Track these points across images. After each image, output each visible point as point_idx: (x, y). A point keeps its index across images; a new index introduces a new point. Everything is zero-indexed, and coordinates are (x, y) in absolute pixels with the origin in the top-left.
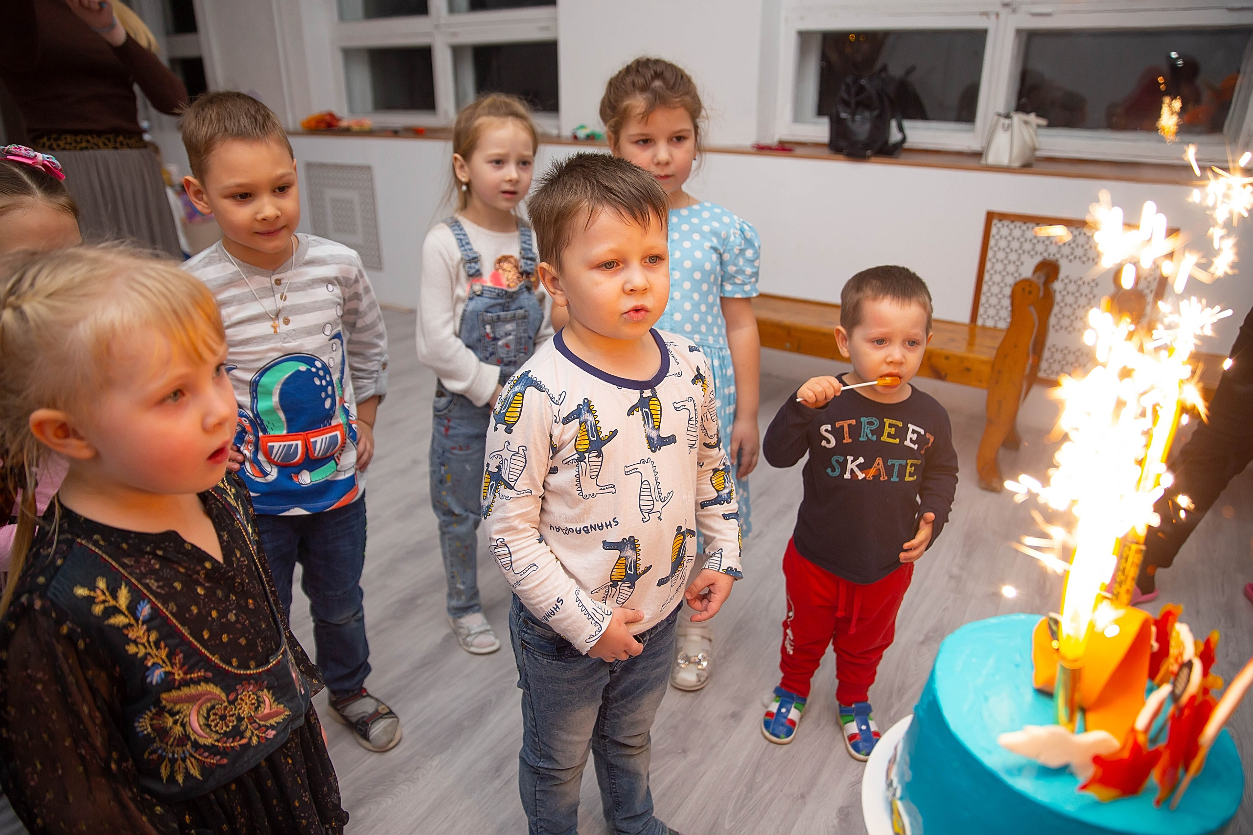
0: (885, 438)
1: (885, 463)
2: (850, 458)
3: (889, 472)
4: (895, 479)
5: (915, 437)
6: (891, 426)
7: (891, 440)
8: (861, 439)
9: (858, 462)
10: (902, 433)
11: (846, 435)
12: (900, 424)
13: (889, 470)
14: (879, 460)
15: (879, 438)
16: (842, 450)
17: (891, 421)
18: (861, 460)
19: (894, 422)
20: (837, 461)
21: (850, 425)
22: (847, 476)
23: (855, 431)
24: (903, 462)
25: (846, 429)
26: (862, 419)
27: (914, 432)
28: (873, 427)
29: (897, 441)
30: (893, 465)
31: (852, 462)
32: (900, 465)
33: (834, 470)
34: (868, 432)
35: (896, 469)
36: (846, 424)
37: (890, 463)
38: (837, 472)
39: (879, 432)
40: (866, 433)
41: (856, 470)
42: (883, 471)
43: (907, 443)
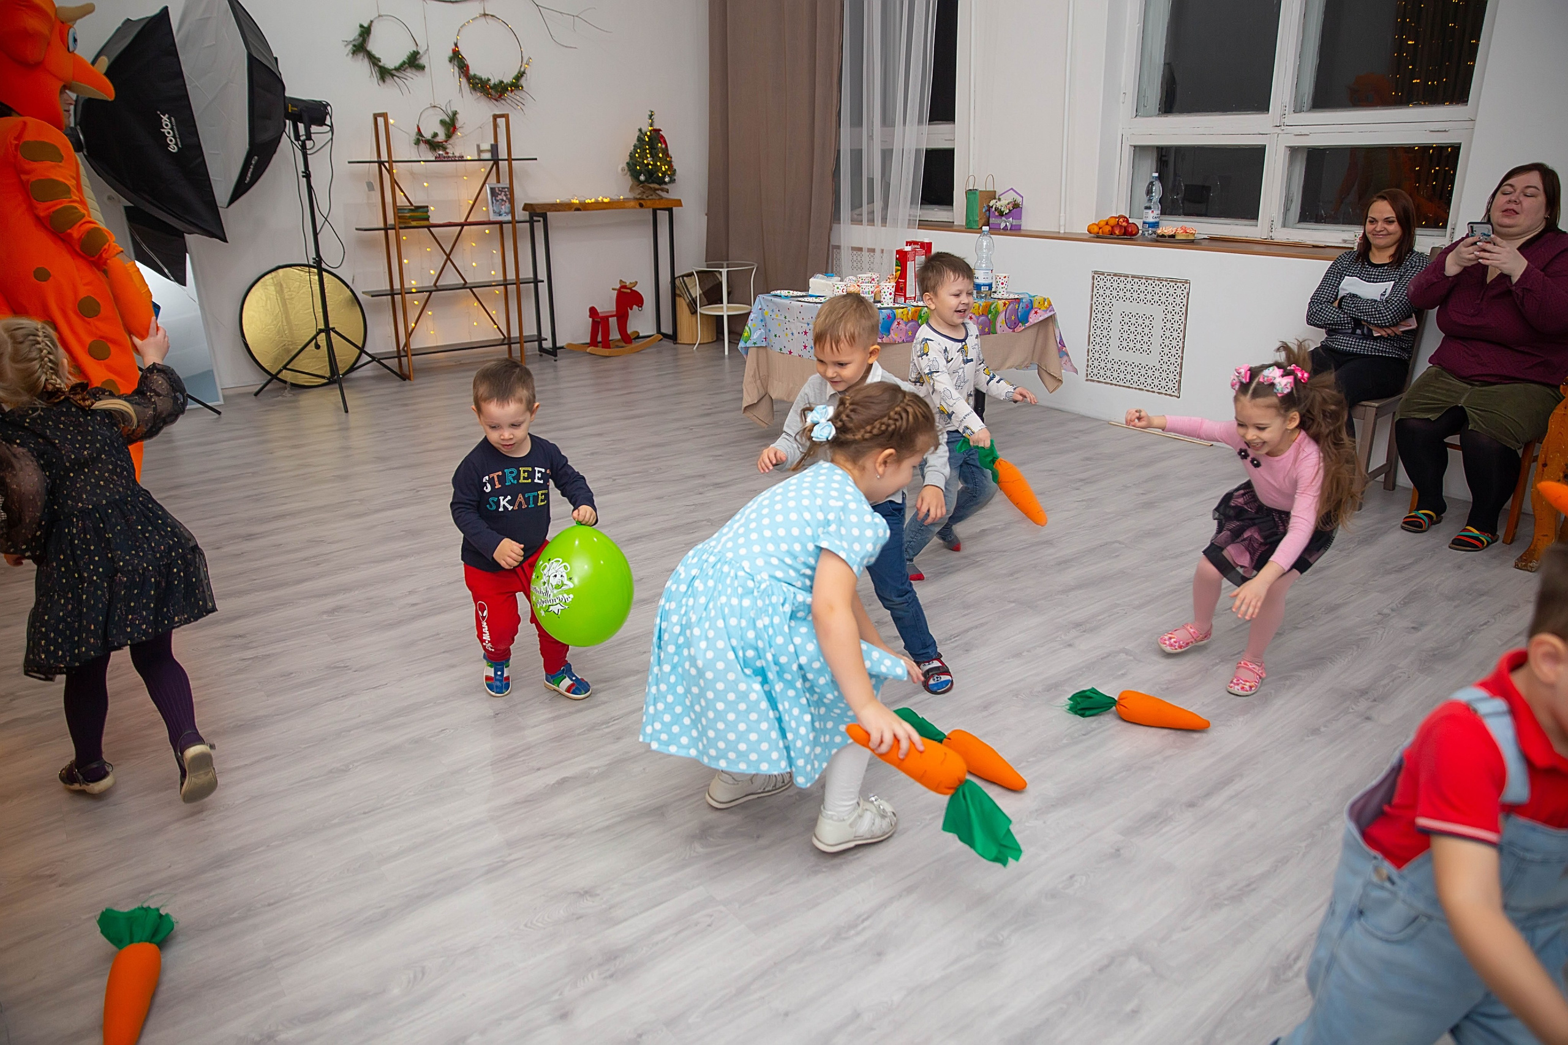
0: (521, 481)
1: (524, 496)
2: (501, 498)
3: (528, 503)
4: (532, 506)
5: (540, 475)
6: (524, 472)
7: (526, 481)
8: (507, 484)
9: (507, 499)
10: (531, 475)
11: (497, 483)
12: (530, 469)
13: (527, 500)
14: (520, 496)
15: (518, 481)
16: (495, 493)
17: (524, 469)
18: (509, 498)
19: (526, 469)
20: (493, 501)
21: (498, 476)
22: (501, 509)
23: (501, 480)
24: (535, 494)
25: (496, 479)
26: (506, 470)
27: (539, 472)
28: (513, 475)
29: (530, 481)
30: (529, 497)
31: (504, 500)
32: (534, 496)
33: (491, 506)
34: (511, 479)
35: (531, 499)
36: (495, 475)
37: (526, 496)
38: (494, 507)
39: (518, 477)
40: (510, 480)
41: (507, 505)
42: (523, 502)
43: (536, 481)
